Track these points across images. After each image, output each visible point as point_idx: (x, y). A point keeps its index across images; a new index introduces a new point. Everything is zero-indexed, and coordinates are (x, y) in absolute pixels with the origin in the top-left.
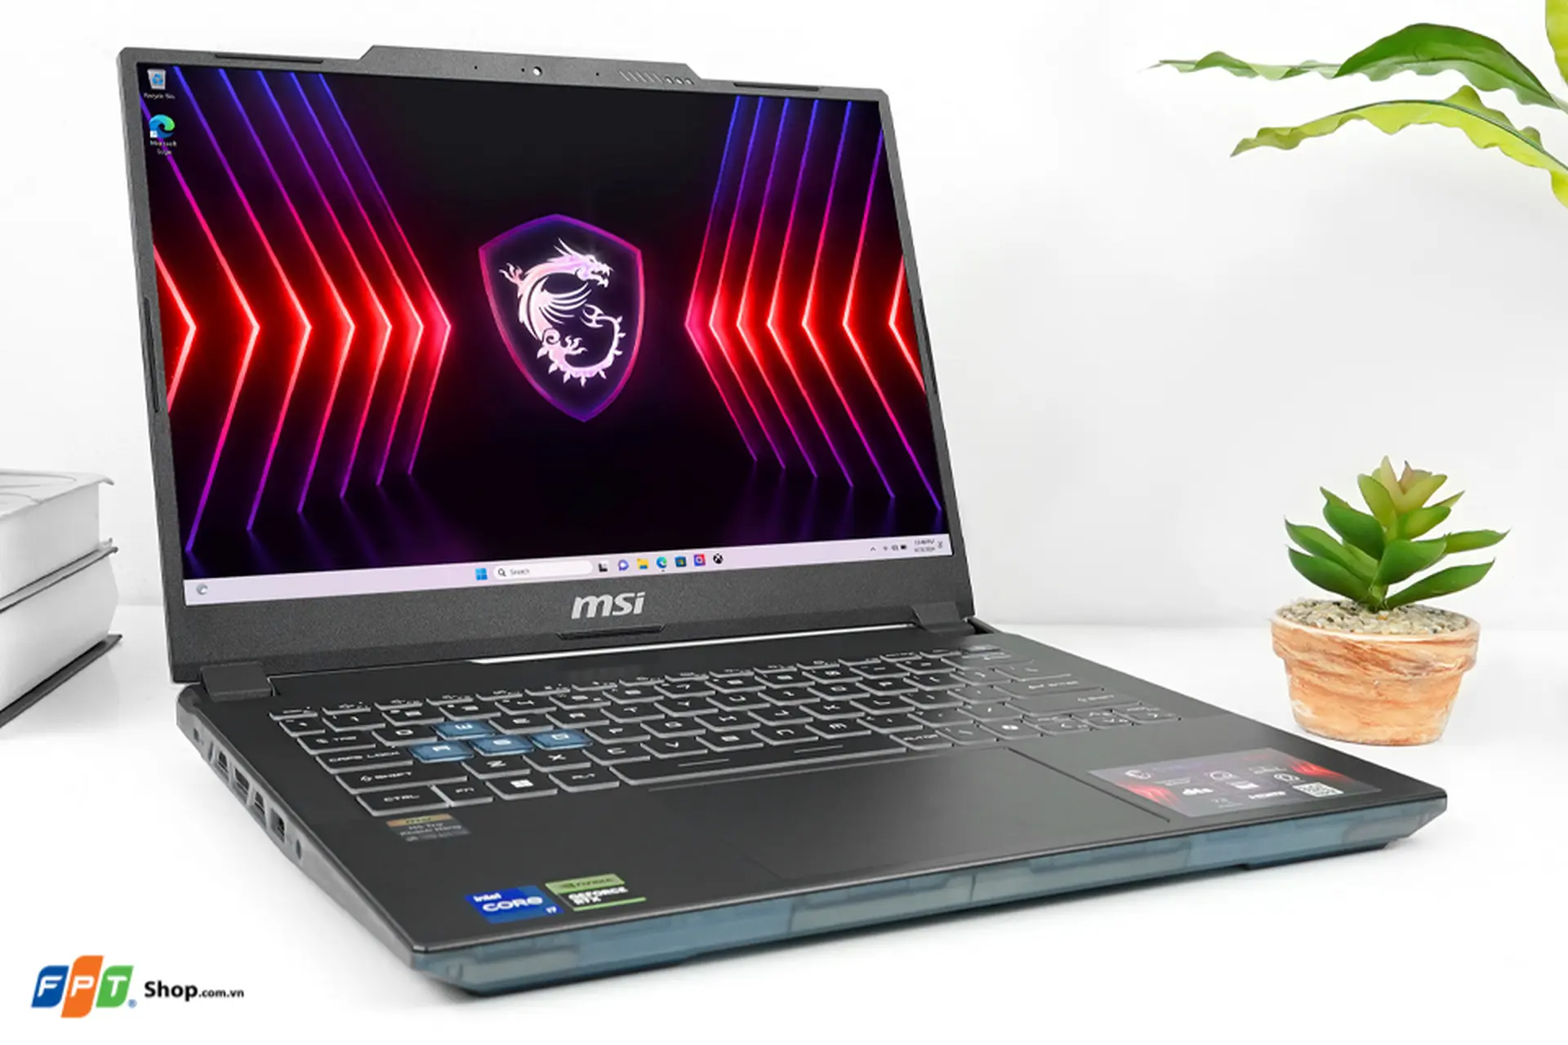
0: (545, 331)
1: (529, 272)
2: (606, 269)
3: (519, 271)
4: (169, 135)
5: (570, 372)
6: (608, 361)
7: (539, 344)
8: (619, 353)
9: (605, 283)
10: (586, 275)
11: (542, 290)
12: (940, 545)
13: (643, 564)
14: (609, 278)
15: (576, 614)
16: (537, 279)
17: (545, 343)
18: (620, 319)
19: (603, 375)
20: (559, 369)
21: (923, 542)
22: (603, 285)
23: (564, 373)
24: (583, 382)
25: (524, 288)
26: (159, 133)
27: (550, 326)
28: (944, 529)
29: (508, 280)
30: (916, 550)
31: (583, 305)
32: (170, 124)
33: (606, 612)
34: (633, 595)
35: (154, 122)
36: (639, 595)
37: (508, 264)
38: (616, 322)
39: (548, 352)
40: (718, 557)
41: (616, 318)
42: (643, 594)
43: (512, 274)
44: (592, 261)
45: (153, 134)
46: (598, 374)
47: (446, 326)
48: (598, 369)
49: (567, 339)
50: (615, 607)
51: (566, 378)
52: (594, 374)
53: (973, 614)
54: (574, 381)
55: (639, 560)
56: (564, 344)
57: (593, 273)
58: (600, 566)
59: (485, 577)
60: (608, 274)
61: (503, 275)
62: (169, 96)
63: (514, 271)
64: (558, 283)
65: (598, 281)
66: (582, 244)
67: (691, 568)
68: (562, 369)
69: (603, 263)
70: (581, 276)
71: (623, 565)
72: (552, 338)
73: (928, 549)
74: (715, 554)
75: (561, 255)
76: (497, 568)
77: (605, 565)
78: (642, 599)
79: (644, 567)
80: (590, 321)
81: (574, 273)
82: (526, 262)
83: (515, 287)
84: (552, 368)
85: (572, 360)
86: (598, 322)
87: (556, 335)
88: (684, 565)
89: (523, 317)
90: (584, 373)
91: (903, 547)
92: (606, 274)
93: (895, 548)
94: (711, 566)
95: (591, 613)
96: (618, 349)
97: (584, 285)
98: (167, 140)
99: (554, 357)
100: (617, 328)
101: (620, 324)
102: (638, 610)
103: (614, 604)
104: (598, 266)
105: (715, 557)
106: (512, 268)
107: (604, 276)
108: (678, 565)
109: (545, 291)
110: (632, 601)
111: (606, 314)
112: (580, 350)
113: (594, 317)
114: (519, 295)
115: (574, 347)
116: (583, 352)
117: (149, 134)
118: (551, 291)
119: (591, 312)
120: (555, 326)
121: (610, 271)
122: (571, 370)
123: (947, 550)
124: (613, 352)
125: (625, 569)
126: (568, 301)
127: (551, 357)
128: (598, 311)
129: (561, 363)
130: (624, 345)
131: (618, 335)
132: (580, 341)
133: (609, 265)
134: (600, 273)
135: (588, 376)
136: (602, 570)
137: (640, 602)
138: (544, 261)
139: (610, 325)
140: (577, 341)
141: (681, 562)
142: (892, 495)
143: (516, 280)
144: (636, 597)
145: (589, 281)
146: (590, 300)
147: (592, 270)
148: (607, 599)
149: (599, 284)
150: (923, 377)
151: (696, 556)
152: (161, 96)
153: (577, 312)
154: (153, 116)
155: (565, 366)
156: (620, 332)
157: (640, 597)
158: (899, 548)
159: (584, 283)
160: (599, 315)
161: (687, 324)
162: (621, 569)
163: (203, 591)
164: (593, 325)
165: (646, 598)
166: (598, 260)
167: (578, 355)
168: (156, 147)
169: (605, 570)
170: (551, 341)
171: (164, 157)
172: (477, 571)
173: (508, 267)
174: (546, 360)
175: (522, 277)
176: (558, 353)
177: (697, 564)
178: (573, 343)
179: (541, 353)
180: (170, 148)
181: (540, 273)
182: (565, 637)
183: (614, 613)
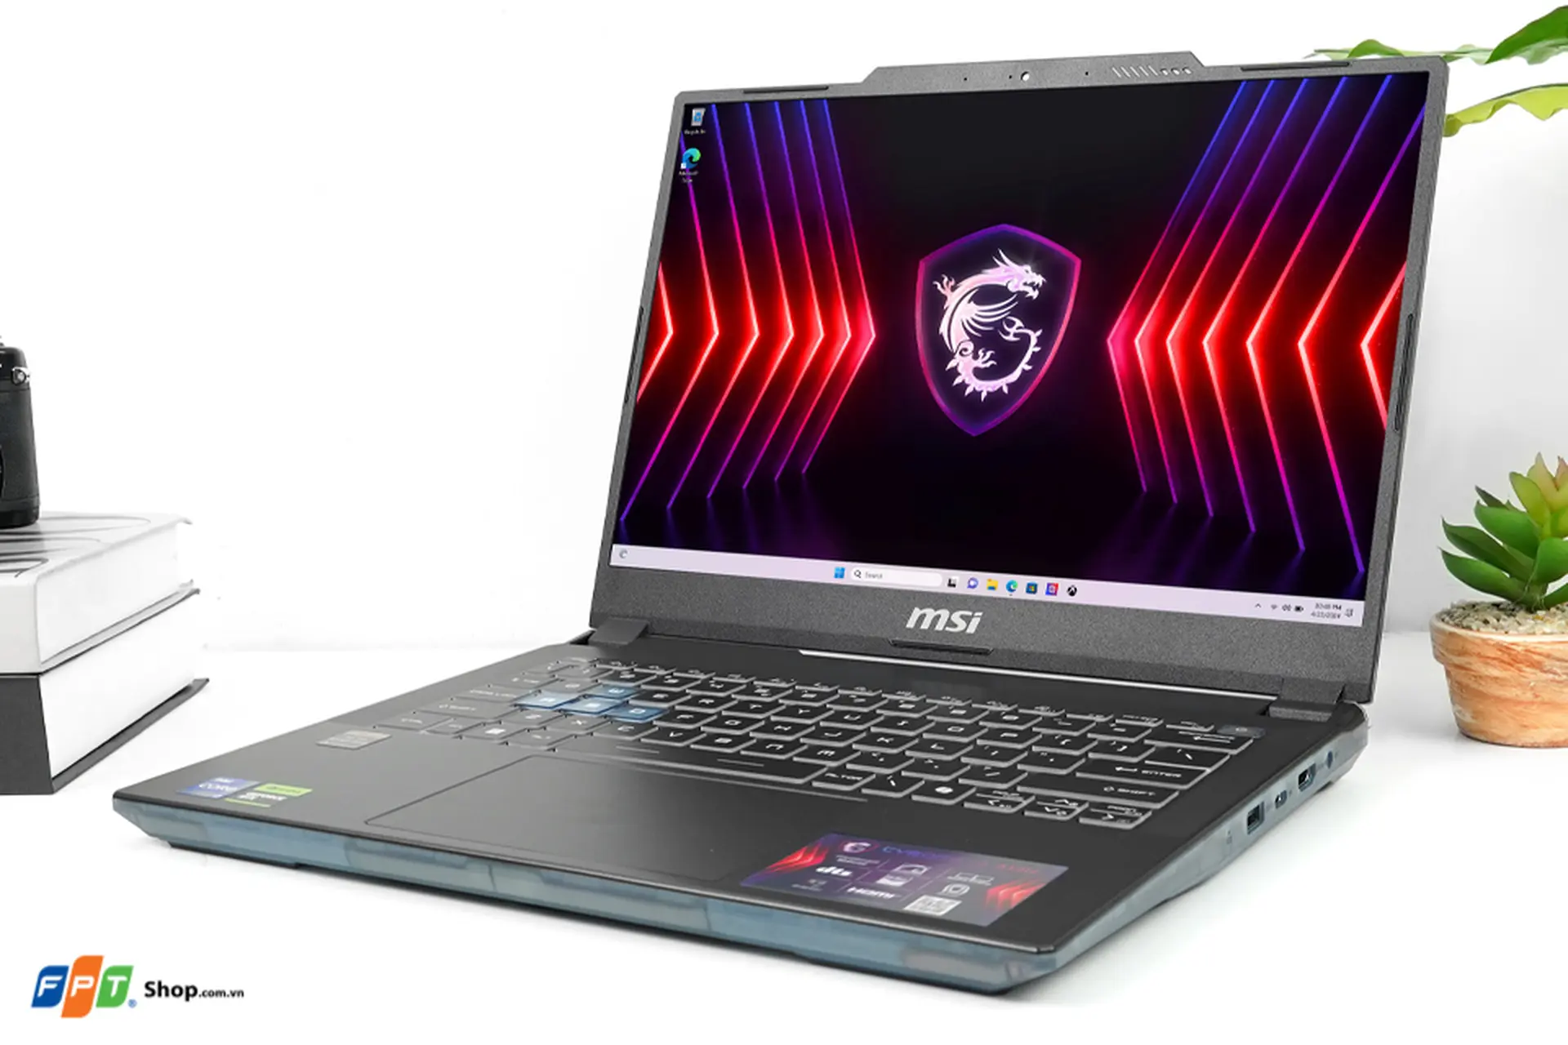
0: (960, 344)
1: (961, 283)
2: (1039, 280)
3: (952, 283)
4: (693, 166)
5: (975, 385)
6: (1014, 376)
7: (951, 356)
8: (1028, 368)
9: (1034, 294)
10: (1017, 286)
11: (969, 302)
12: (1350, 613)
13: (991, 585)
14: (1039, 290)
15: (911, 624)
16: (968, 290)
17: (957, 355)
18: (1039, 333)
19: (1005, 390)
20: (963, 382)
21: (1328, 607)
22: (1031, 297)
23: (967, 386)
24: (984, 395)
25: (952, 298)
26: (687, 165)
27: (968, 338)
28: (1360, 596)
29: (939, 291)
30: (1313, 614)
31: (1005, 318)
32: (696, 154)
33: (939, 627)
34: (970, 613)
35: (688, 154)
36: (976, 614)
37: (944, 276)
38: (1034, 336)
39: (958, 364)
40: (1073, 589)
41: (1035, 331)
42: (980, 614)
43: (944, 286)
44: (1027, 272)
45: (683, 166)
46: (1001, 388)
47: (871, 336)
48: (1002, 383)
49: (981, 353)
50: (950, 623)
51: (969, 391)
52: (996, 389)
53: (1368, 700)
54: (976, 394)
55: (990, 580)
56: (976, 357)
57: (1025, 284)
58: (950, 581)
59: (842, 576)
60: (1041, 284)
61: (936, 286)
62: (702, 132)
63: (948, 283)
64: (985, 295)
65: (1027, 293)
66: (1020, 254)
67: (1041, 596)
68: (967, 382)
69: (1038, 273)
70: (1011, 288)
71: (972, 583)
72: (966, 350)
73: (1328, 616)
74: (1070, 586)
75: (998, 266)
76: (854, 570)
77: (955, 580)
78: (979, 619)
79: (992, 588)
80: (1007, 334)
81: (1005, 284)
82: (960, 275)
83: (945, 298)
84: (958, 381)
85: (980, 374)
86: (1015, 335)
87: (971, 347)
88: (1035, 592)
89: (943, 329)
90: (986, 387)
91: (1298, 609)
92: (1038, 285)
93: (1287, 608)
94: (1062, 597)
95: (925, 626)
96: (1029, 363)
97: (1012, 296)
98: (692, 170)
99: (962, 370)
100: (1034, 341)
101: (1038, 338)
102: (971, 630)
103: (949, 619)
104: (1032, 277)
105: (1069, 589)
106: (946, 279)
107: (1034, 286)
108: (1028, 591)
109: (972, 303)
110: (968, 619)
111: (1026, 327)
112: (988, 365)
113: (1013, 330)
114: (945, 308)
115: (984, 361)
116: (992, 365)
117: (680, 166)
118: (977, 303)
119: (1011, 324)
120: (972, 338)
121: (1043, 283)
122: (976, 384)
123: (1357, 621)
124: (1024, 365)
125: (974, 587)
126: (990, 313)
127: (960, 369)
128: (1019, 323)
129: (967, 375)
130: (1036, 360)
131: (1033, 348)
132: (992, 355)
133: (1043, 276)
134: (1032, 285)
135: (991, 390)
136: (951, 585)
137: (975, 622)
138: (978, 272)
139: (1027, 338)
140: (989, 354)
141: (1032, 589)
142: (1302, 546)
143: (946, 292)
144: (973, 616)
145: (1019, 293)
146: (1013, 313)
147: (1024, 281)
148: (944, 614)
149: (1029, 295)
150: (1387, 408)
151: (1049, 585)
152: (697, 132)
153: (998, 325)
154: (687, 149)
155: (971, 379)
156: (1037, 345)
157: (978, 616)
158: (1293, 609)
159: (1014, 294)
160: (1019, 328)
161: (1109, 341)
162: (970, 586)
163: (624, 555)
164: (1011, 338)
165: (982, 618)
166: (1033, 271)
167: (986, 368)
168: (682, 177)
169: (954, 586)
170: (964, 353)
171: (686, 184)
172: (837, 569)
173: (943, 279)
174: (955, 372)
175: (953, 289)
176: (966, 367)
177: (1048, 593)
178: (985, 355)
179: (952, 364)
180: (692, 177)
181: (974, 284)
182: (896, 644)
183: (947, 629)
